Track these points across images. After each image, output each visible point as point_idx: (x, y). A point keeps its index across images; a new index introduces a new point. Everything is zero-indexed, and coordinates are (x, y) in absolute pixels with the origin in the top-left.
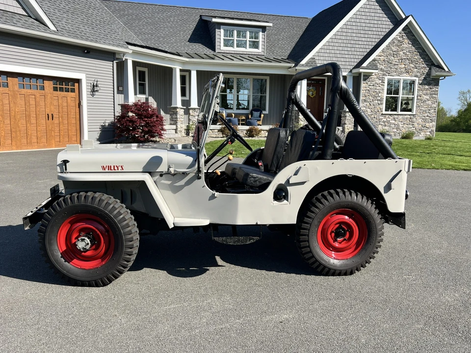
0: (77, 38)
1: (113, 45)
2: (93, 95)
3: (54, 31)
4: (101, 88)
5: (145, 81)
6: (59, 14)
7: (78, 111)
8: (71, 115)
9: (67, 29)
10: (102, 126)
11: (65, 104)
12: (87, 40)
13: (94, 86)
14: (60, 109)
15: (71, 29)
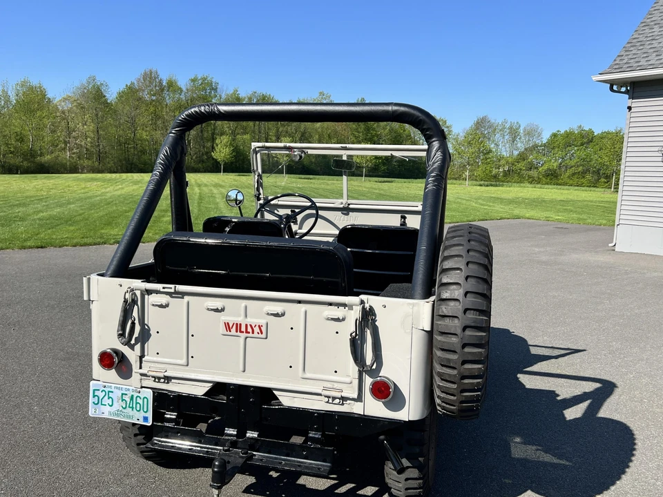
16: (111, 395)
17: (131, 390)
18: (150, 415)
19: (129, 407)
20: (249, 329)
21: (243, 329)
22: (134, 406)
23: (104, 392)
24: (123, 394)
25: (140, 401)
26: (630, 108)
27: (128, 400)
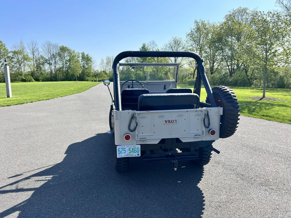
16: (125, 149)
17: (132, 146)
18: (140, 153)
19: (132, 152)
20: (173, 121)
21: (171, 122)
22: (134, 151)
23: (122, 149)
24: (129, 148)
25: (136, 149)
27: (131, 150)
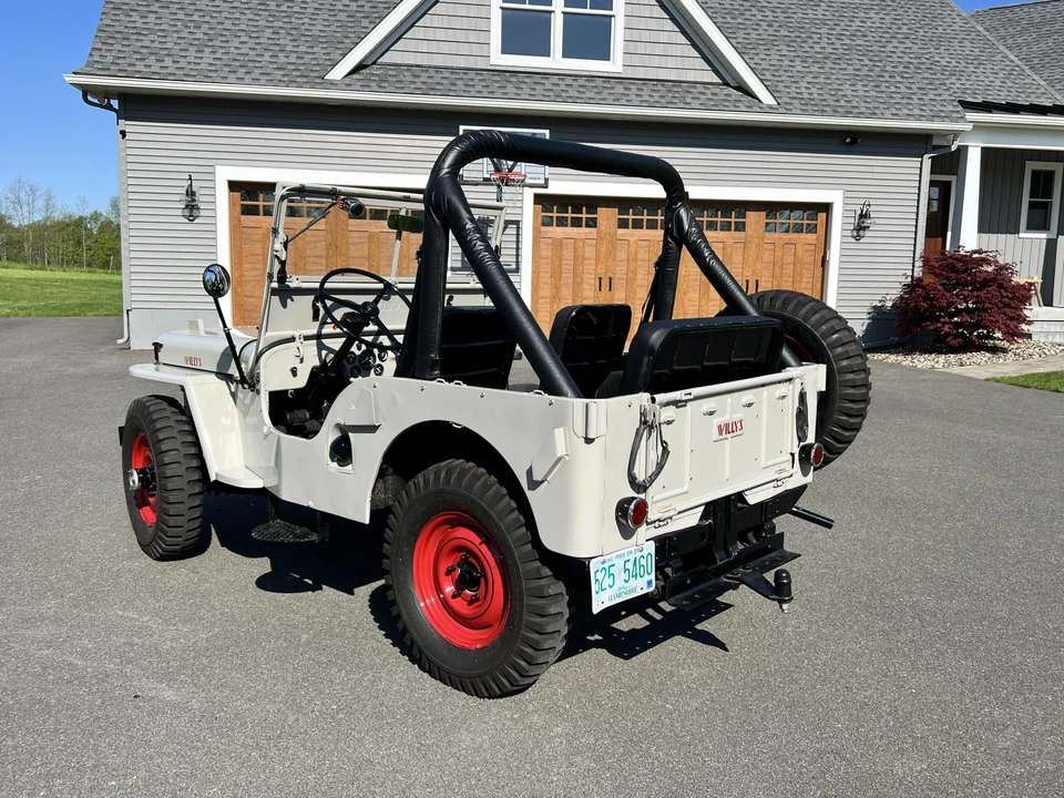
0: (823, 113)
1: (919, 118)
2: (858, 238)
3: (771, 107)
4: (877, 221)
5: (1050, 196)
6: (800, 69)
7: (820, 274)
8: (801, 281)
9: (806, 96)
10: (875, 307)
11: (789, 259)
12: (847, 114)
13: (861, 216)
14: (778, 271)
15: (816, 96)
16: (611, 570)
17: (633, 553)
18: (653, 576)
19: (633, 576)
20: (734, 427)
21: (730, 428)
22: (638, 572)
23: (603, 571)
24: (625, 562)
25: (644, 562)
26: (123, 133)
27: (631, 568)
